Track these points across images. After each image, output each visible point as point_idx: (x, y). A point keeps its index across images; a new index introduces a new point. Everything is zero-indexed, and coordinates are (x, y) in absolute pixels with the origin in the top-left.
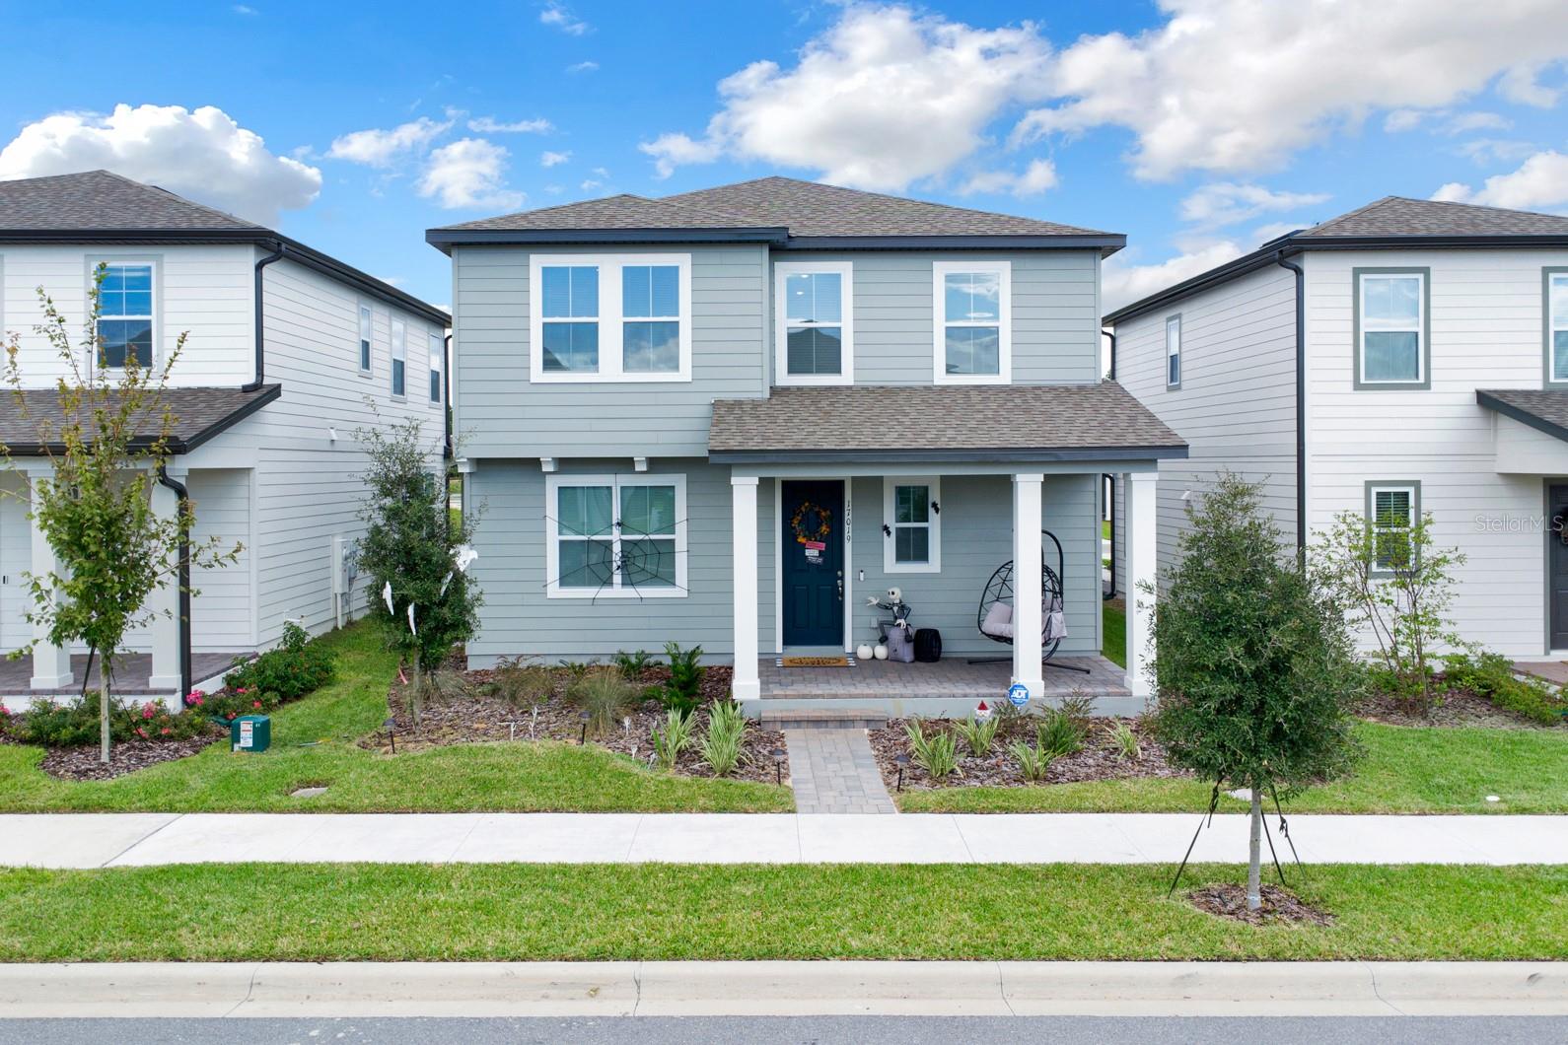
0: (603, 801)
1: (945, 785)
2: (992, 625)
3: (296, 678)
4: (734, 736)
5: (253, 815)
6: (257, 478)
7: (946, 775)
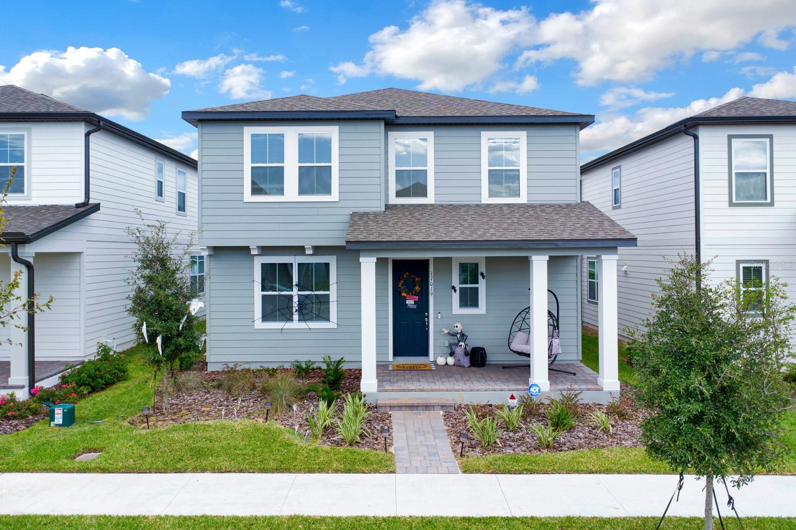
0: (272, 464)
1: (490, 452)
2: (517, 345)
3: (101, 378)
4: (360, 418)
5: (47, 474)
6: (85, 258)
7: (491, 445)
